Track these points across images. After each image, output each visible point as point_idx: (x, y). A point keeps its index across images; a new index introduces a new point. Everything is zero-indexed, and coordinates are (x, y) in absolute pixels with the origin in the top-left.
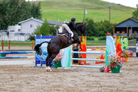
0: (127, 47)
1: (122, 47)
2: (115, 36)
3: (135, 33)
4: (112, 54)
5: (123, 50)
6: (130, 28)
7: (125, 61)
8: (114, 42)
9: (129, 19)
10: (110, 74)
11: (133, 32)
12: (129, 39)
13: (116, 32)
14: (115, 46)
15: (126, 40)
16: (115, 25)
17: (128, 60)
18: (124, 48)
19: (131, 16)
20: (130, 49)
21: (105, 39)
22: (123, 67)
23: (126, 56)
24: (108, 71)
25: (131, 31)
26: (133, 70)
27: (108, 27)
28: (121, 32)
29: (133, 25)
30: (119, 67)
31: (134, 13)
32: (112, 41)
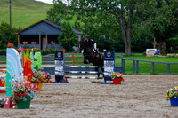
0: (41, 67)
1: (32, 67)
2: (20, 48)
3: (53, 44)
4: (17, 78)
5: (34, 70)
6: (43, 36)
7: (37, 89)
8: (19, 58)
9: (42, 21)
10: (14, 110)
11: (49, 43)
12: (43, 54)
13: (21, 43)
14: (21, 65)
15: (38, 55)
16: (20, 31)
17: (43, 88)
18: (36, 68)
19: (44, 16)
20: (45, 69)
21: (5, 54)
22: (36, 98)
23: (40, 81)
24: (11, 106)
25: (45, 40)
26: (50, 102)
27: (8, 34)
28: (29, 43)
29: (49, 31)
30: (29, 99)
31: (49, 12)
32: (16, 57)
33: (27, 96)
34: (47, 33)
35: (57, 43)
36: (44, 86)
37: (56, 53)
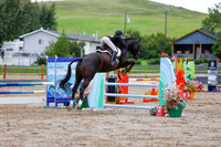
0: (194, 76)
1: (185, 76)
2: (174, 57)
3: (207, 53)
5: (186, 80)
6: (197, 46)
7: (189, 98)
8: (172, 68)
9: (197, 31)
10: (166, 118)
11: (203, 52)
12: (197, 63)
13: (175, 52)
14: (174, 75)
15: (192, 64)
16: (175, 41)
18: (189, 77)
19: (199, 26)
20: (198, 79)
21: (158, 63)
22: (187, 107)
23: (192, 90)
24: (163, 114)
25: (199, 50)
26: (203, 112)
27: (163, 44)
28: (183, 52)
29: (203, 40)
30: (181, 108)
31: (204, 22)
32: (169, 66)
33: (179, 105)
34: (201, 43)
35: (211, 52)
36: (196, 96)
37: (210, 62)
